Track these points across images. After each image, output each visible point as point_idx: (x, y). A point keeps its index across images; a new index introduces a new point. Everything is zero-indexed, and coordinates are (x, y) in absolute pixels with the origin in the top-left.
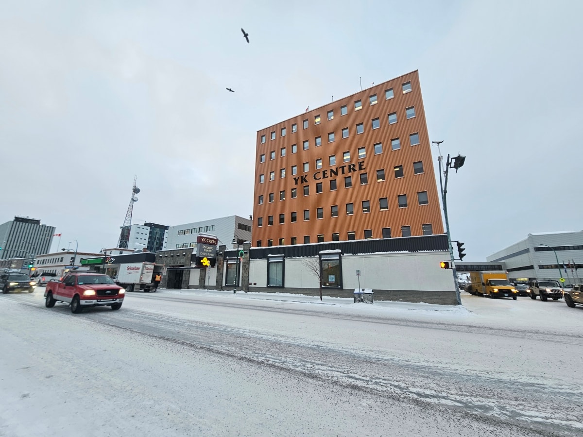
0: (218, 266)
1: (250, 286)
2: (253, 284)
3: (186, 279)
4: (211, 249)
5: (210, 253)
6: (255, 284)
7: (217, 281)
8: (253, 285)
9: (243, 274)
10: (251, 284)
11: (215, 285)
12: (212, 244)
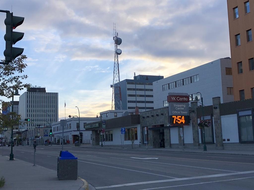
0: (193, 124)
1: (224, 142)
2: (226, 140)
3: (168, 138)
4: (183, 107)
5: (182, 111)
6: (228, 140)
7: (194, 139)
8: (226, 142)
9: (215, 130)
10: (224, 140)
11: (193, 143)
12: (183, 102)
